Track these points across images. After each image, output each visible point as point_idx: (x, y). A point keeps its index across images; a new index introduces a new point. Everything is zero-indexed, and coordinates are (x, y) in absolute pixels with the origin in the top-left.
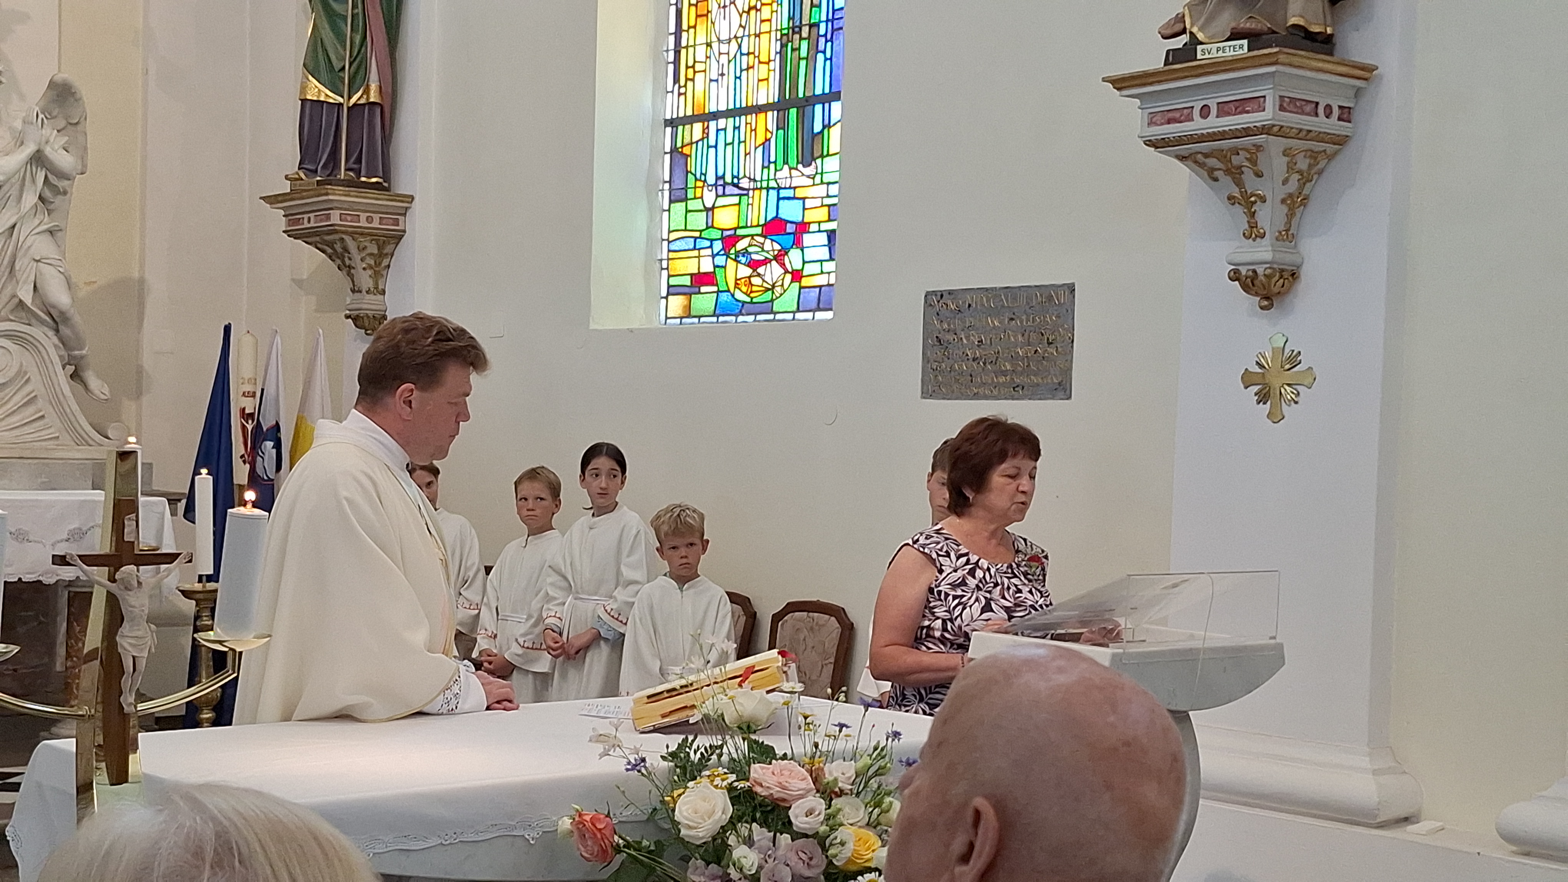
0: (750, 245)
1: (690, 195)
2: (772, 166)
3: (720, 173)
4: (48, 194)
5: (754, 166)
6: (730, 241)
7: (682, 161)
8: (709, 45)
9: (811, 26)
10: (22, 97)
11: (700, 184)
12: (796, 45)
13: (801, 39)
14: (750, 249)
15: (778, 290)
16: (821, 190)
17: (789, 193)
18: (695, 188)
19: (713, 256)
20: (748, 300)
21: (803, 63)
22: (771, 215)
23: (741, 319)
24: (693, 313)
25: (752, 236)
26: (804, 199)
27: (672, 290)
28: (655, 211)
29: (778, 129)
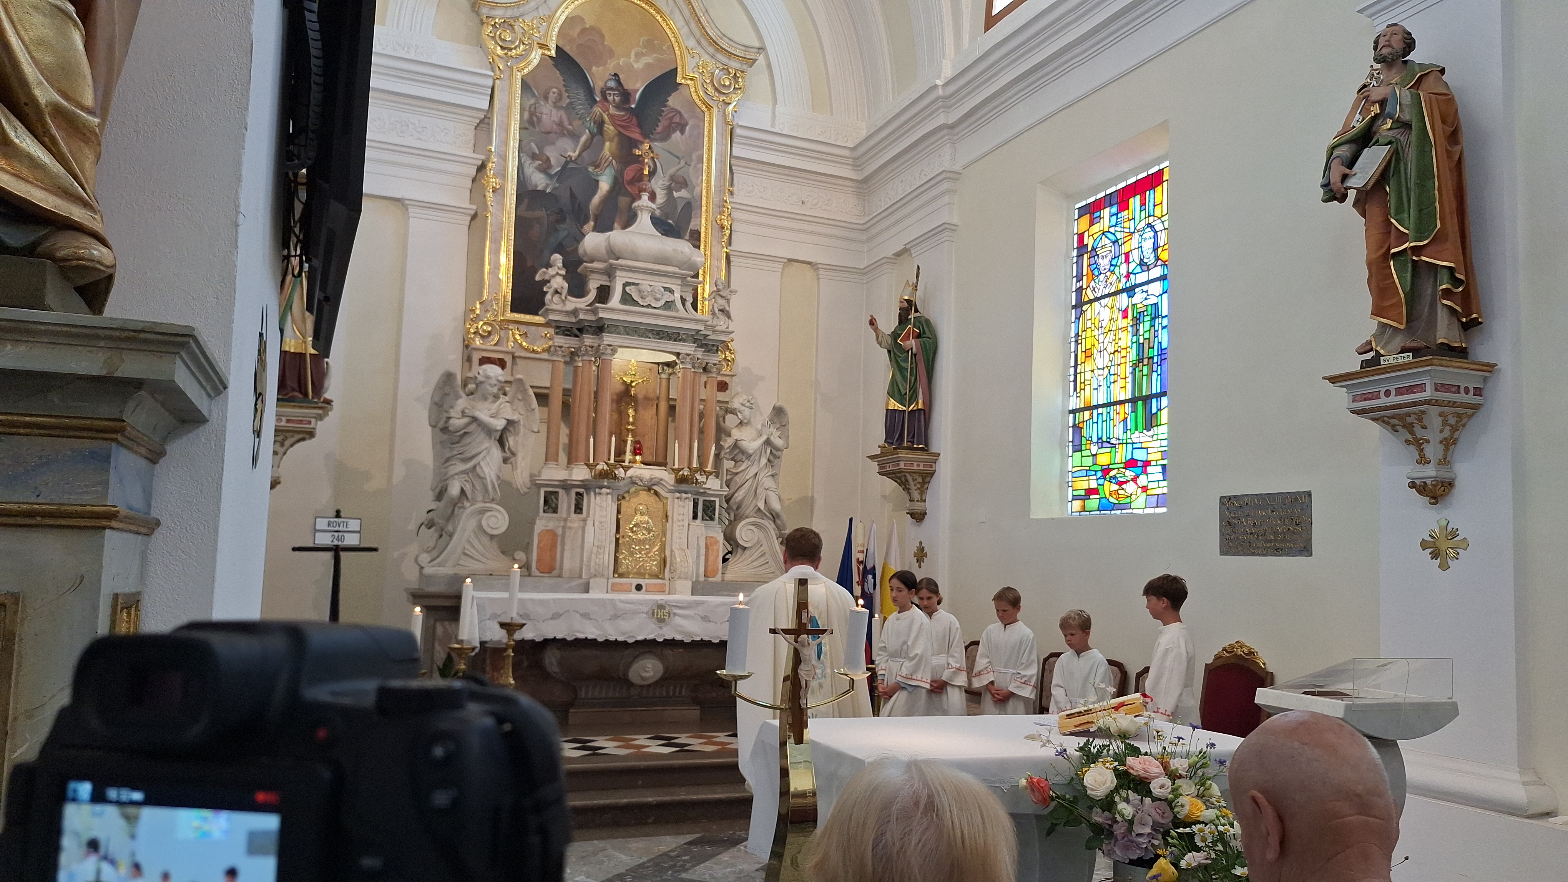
0: (1118, 473)
1: (1083, 447)
2: (1129, 432)
3: (1100, 436)
4: (771, 458)
5: (1118, 431)
6: (1106, 471)
7: (1079, 431)
8: (1092, 371)
9: (1149, 358)
10: (761, 414)
11: (1089, 442)
12: (1140, 368)
13: (1143, 365)
14: (1117, 476)
15: (1134, 497)
16: (1158, 443)
17: (1139, 445)
18: (1086, 444)
19: (1097, 479)
20: (1117, 502)
21: (1145, 378)
22: (1129, 457)
23: (1113, 512)
24: (1086, 509)
25: (1118, 468)
26: (1147, 448)
27: (1075, 498)
28: (1065, 457)
29: (1132, 412)
